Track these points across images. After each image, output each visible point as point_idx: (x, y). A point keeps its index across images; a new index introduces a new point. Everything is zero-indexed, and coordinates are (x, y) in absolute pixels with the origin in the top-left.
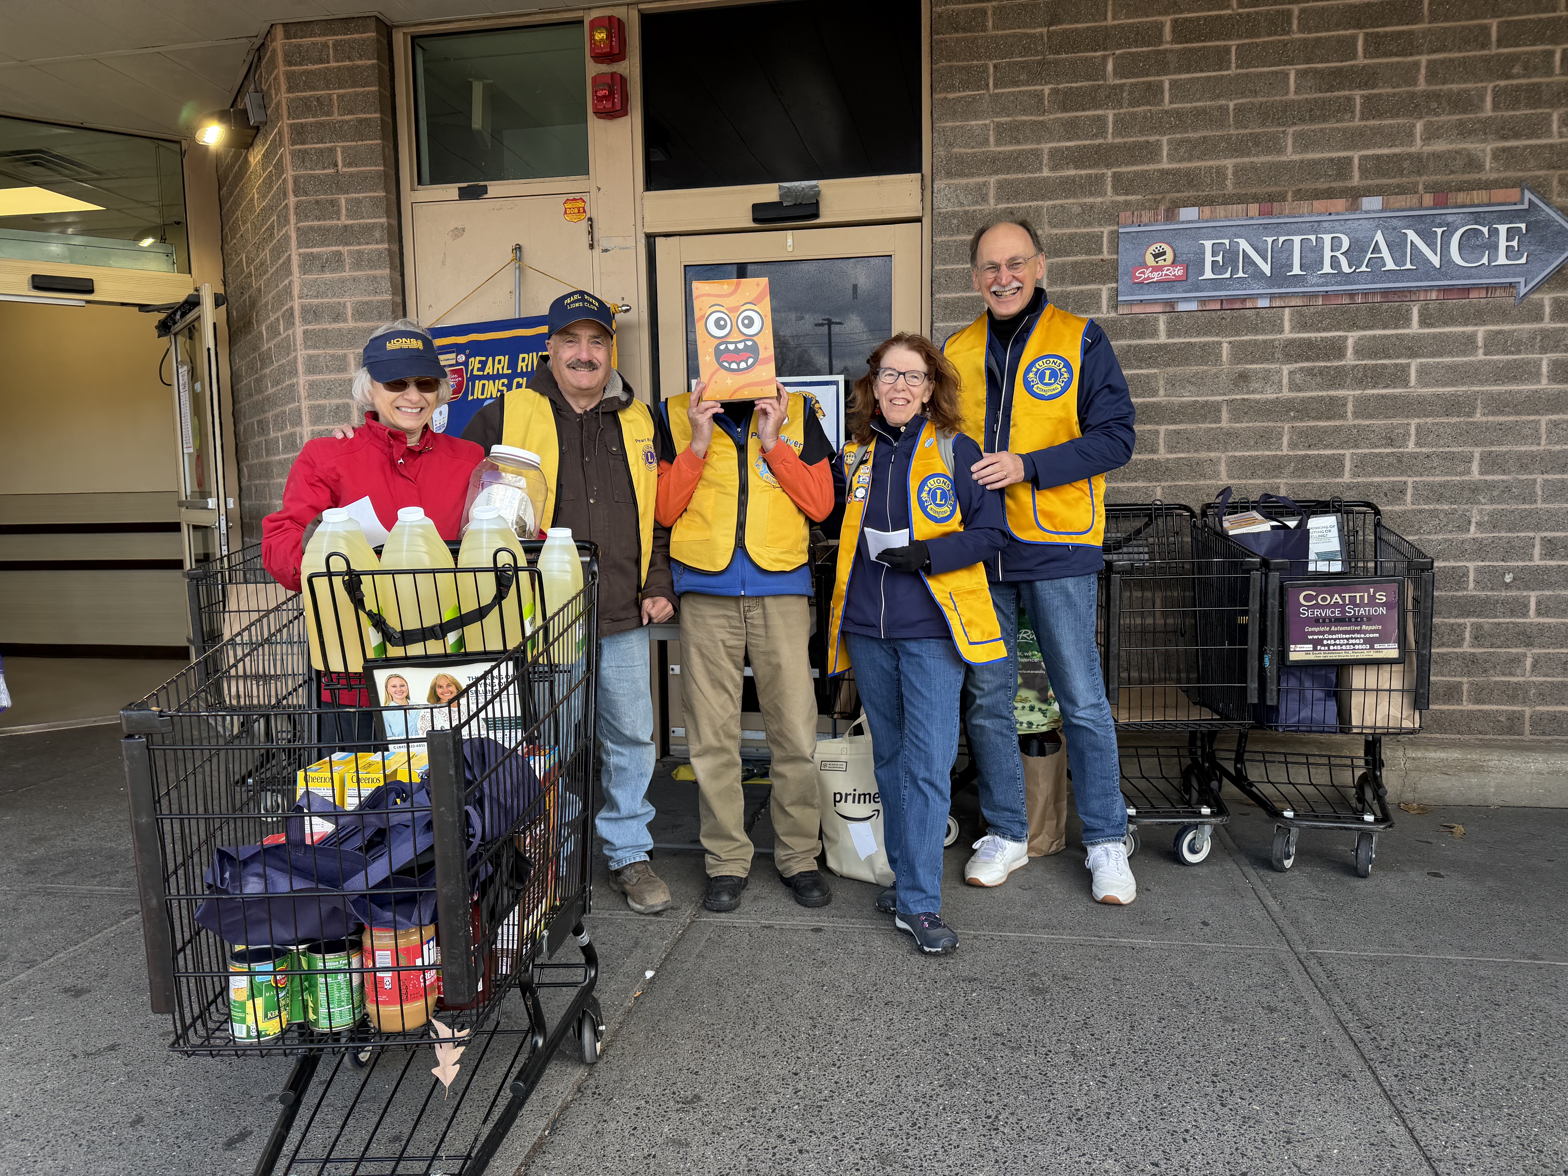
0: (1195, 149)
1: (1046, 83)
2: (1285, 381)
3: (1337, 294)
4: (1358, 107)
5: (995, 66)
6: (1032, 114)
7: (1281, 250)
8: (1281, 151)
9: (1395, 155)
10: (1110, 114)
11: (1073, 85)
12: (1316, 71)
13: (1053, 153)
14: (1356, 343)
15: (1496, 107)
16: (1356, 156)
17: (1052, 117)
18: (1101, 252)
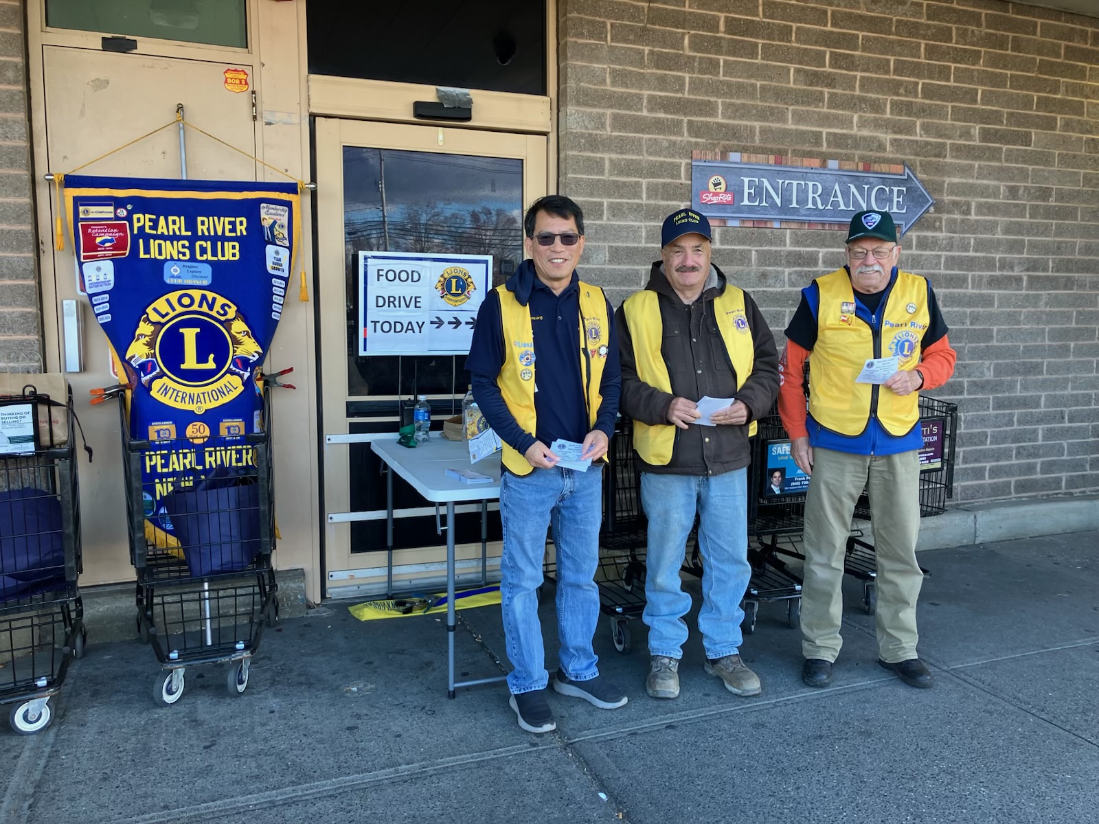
0: (737, 111)
1: (647, 45)
2: (786, 279)
3: (816, 223)
4: (826, 99)
5: (612, 25)
6: (636, 67)
7: (786, 190)
8: (785, 121)
9: (844, 134)
10: (687, 76)
11: (664, 50)
12: (804, 71)
13: (651, 99)
14: (824, 256)
15: (892, 113)
16: (825, 131)
17: (649, 71)
18: (680, 178)
